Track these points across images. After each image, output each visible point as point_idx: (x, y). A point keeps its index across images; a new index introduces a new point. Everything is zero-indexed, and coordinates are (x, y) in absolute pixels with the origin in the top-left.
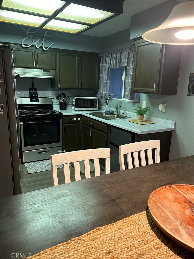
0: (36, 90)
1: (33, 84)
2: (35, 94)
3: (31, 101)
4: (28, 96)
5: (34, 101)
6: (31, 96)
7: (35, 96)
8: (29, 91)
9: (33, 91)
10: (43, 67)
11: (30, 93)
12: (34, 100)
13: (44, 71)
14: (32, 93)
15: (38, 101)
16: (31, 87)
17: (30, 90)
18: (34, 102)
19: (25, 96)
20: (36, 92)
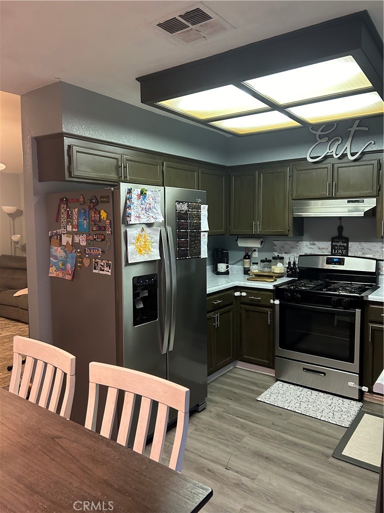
0: (347, 241)
1: (340, 229)
2: (343, 248)
3: (327, 263)
4: (329, 252)
5: (335, 263)
6: (335, 252)
7: (343, 252)
8: (330, 243)
9: (338, 242)
10: (347, 194)
11: (333, 247)
12: (335, 260)
13: (349, 202)
14: (336, 248)
15: (343, 265)
16: (336, 234)
17: (333, 240)
18: (334, 266)
19: (323, 252)
20: (345, 244)
